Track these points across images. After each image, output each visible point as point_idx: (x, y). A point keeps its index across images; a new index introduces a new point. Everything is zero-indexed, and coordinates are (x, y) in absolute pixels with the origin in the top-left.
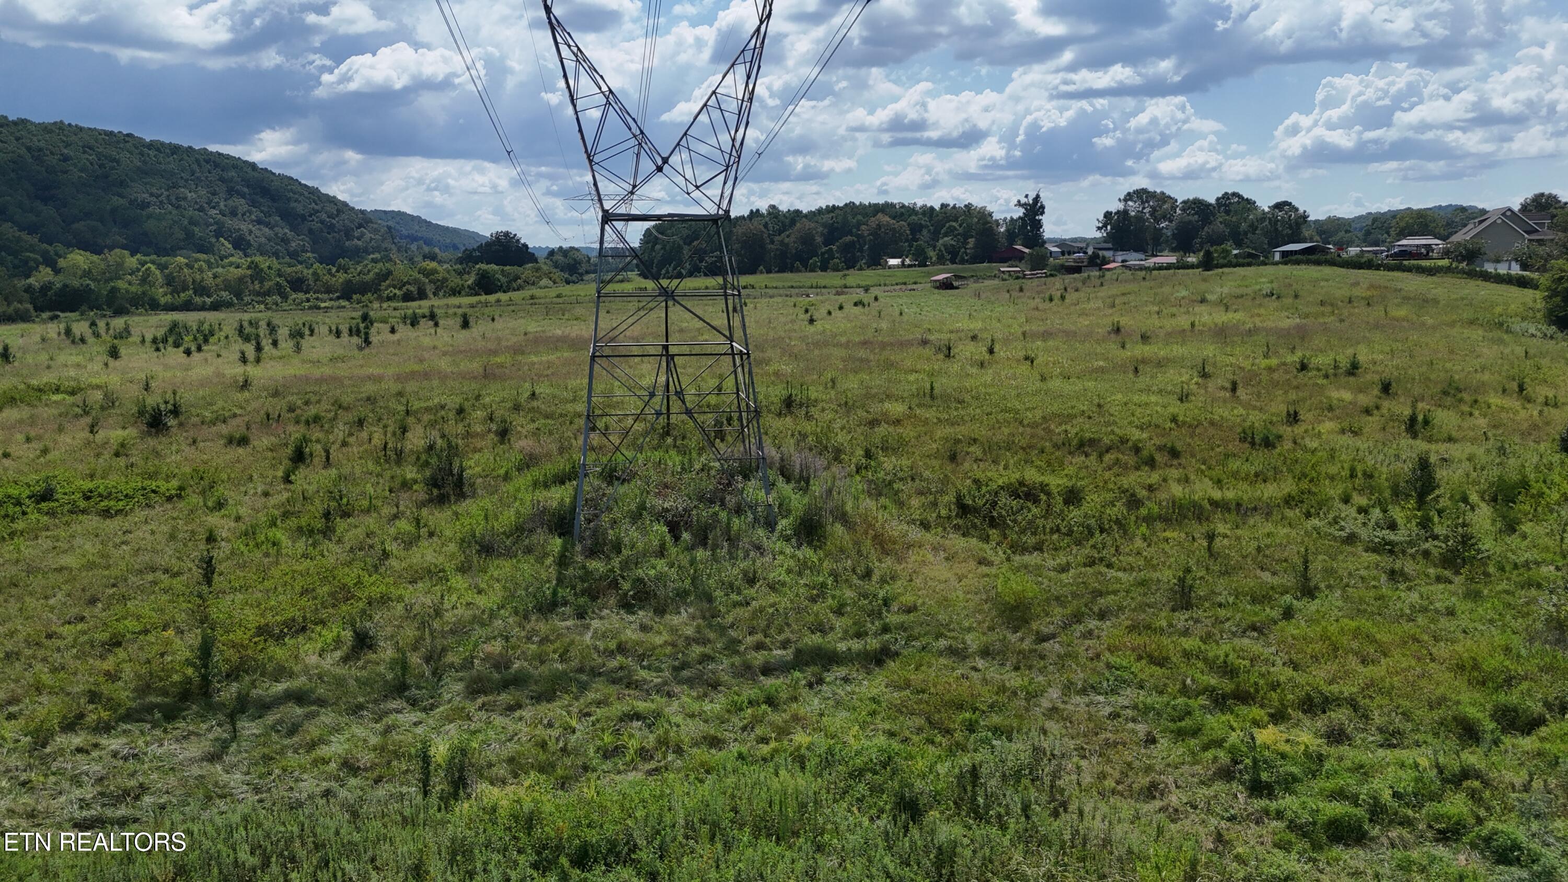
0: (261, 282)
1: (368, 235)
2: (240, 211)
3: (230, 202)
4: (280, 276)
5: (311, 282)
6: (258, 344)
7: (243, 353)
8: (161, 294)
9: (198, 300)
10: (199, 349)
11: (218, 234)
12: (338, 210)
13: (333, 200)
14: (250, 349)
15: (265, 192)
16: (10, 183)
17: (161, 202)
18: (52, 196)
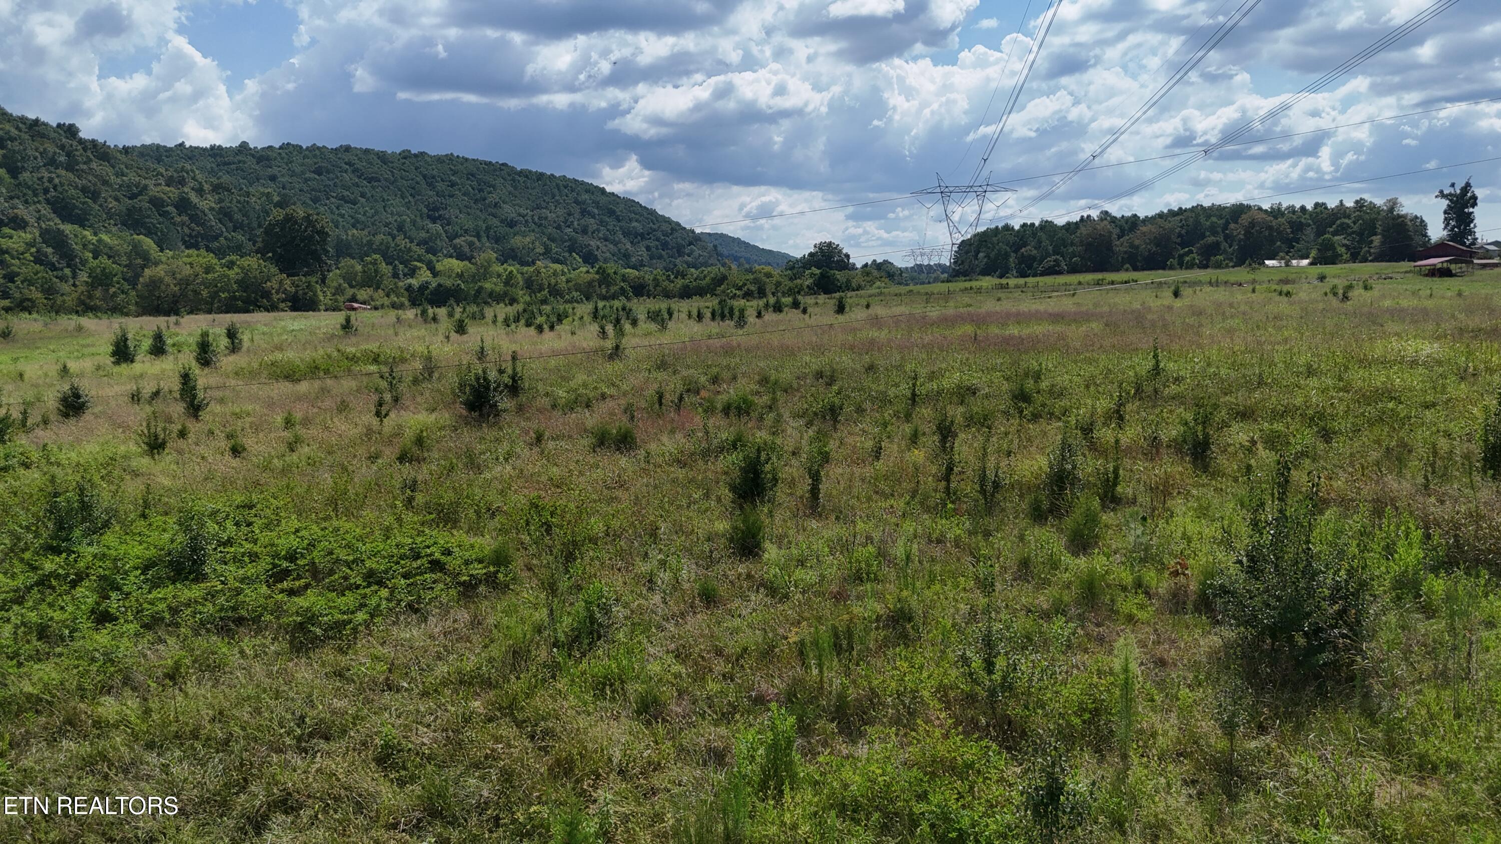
0: (608, 286)
2: (590, 230)
3: (583, 222)
4: (624, 281)
7: (603, 329)
11: (571, 250)
15: (611, 213)
16: (408, 205)
17: (527, 221)
18: (440, 216)
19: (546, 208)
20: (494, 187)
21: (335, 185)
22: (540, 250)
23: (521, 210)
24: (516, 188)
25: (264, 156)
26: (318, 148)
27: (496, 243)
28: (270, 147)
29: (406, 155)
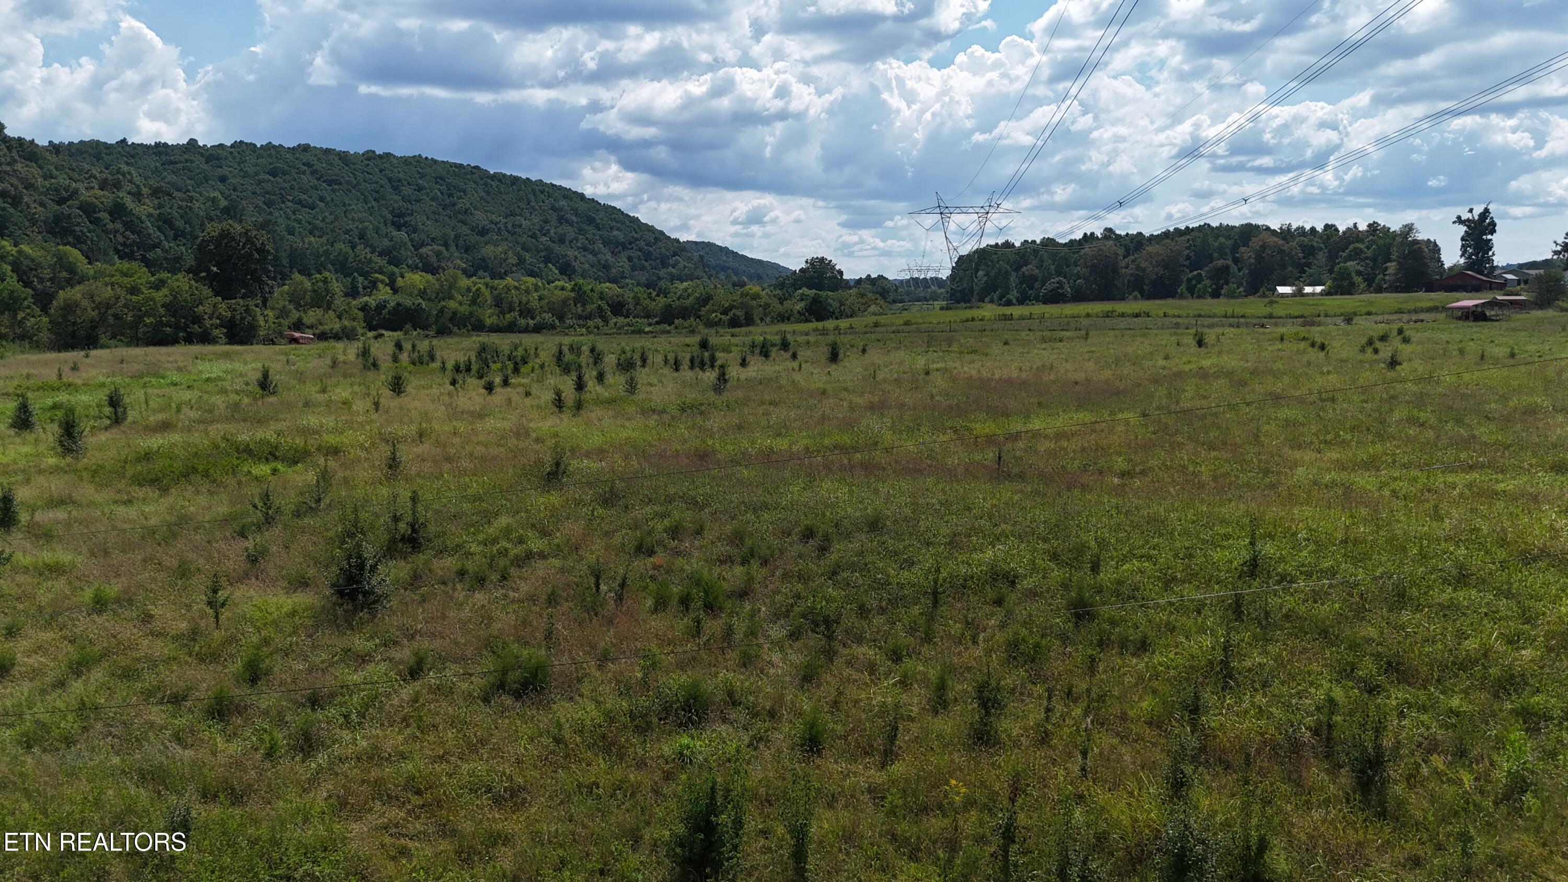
0: (584, 305)
1: (682, 263)
2: (568, 238)
3: (560, 230)
4: (601, 299)
5: (631, 306)
8: (489, 316)
9: (522, 322)
11: (547, 260)
15: (591, 220)
16: (371, 210)
17: (499, 229)
18: (406, 222)
19: (521, 215)
20: (464, 191)
21: (292, 188)
22: (513, 260)
23: (494, 217)
24: (488, 193)
25: (215, 154)
26: (274, 147)
27: (466, 251)
28: (221, 145)
29: (370, 156)
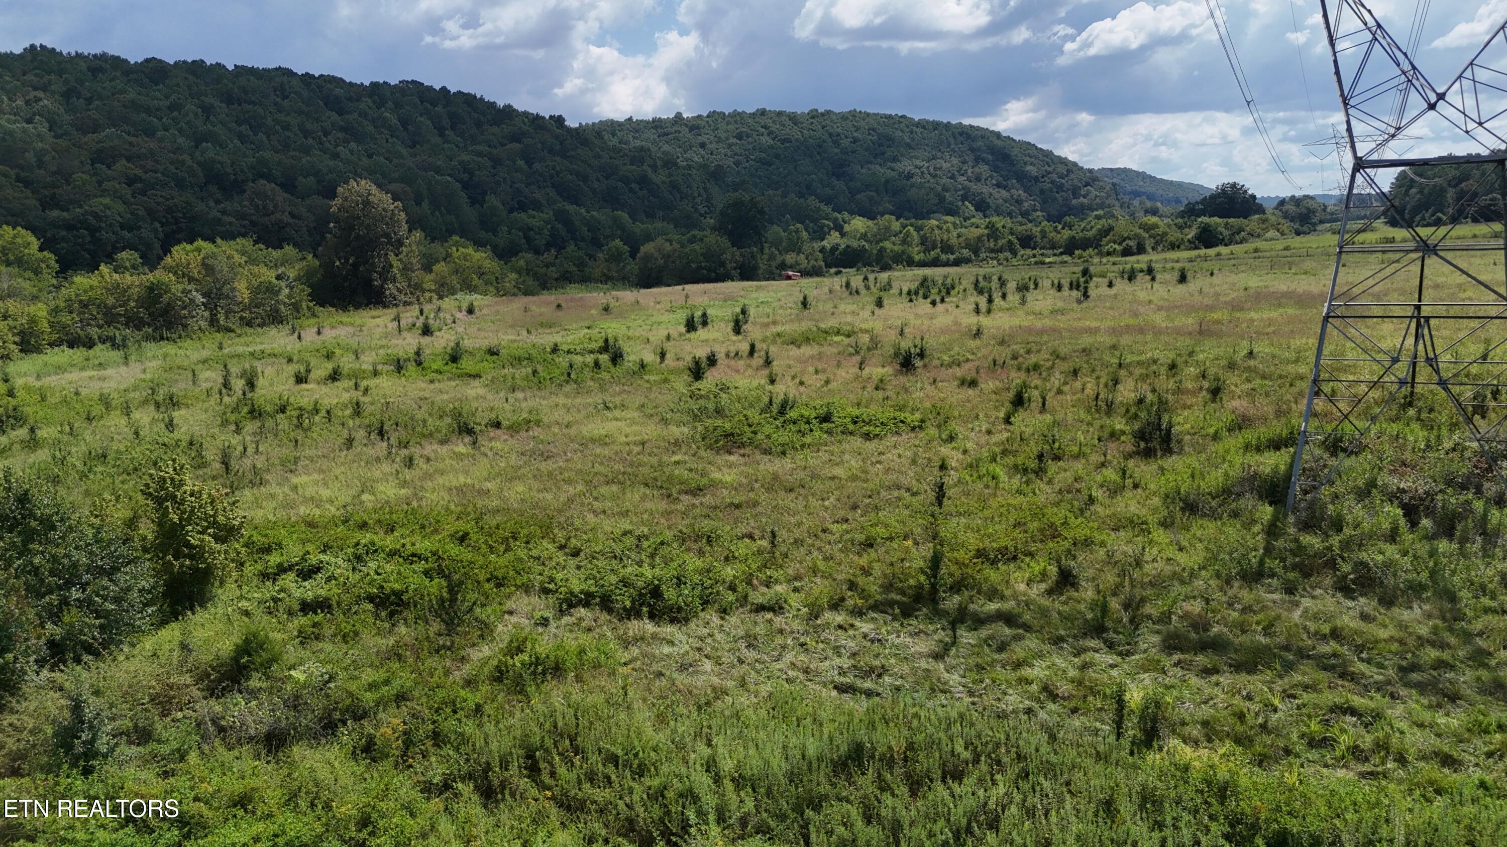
0: (996, 240)
1: (1094, 193)
2: (984, 177)
3: (976, 170)
4: (1012, 234)
5: (1038, 239)
6: (990, 296)
7: (977, 305)
8: (917, 253)
9: (944, 257)
10: (942, 301)
11: (964, 198)
12: (1068, 171)
13: (1063, 161)
14: (983, 301)
